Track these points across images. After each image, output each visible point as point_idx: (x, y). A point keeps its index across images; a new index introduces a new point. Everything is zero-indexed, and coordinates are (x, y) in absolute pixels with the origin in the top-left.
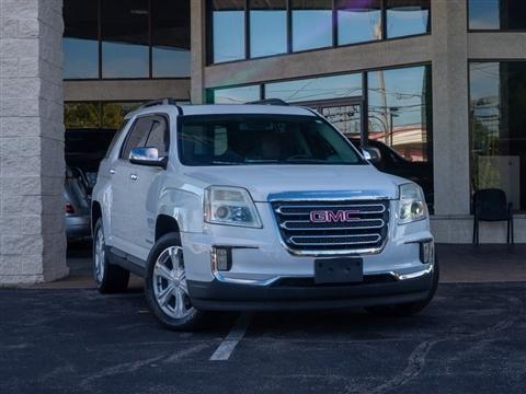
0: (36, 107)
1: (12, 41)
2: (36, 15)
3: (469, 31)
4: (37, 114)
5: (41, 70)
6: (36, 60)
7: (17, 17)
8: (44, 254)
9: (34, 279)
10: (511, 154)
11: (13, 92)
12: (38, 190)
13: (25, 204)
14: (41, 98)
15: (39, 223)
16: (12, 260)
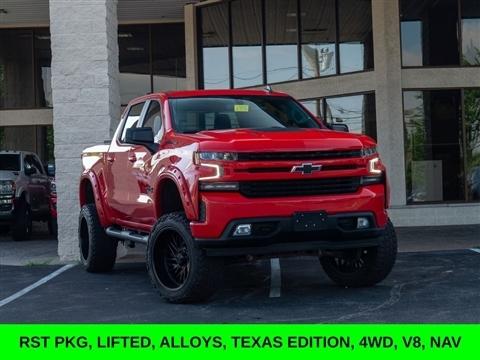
0: (108, 137)
1: (89, 90)
2: (106, 71)
3: (403, 68)
5: (111, 110)
6: (107, 103)
7: (93, 73)
10: (434, 159)
11: (91, 126)
14: (111, 130)
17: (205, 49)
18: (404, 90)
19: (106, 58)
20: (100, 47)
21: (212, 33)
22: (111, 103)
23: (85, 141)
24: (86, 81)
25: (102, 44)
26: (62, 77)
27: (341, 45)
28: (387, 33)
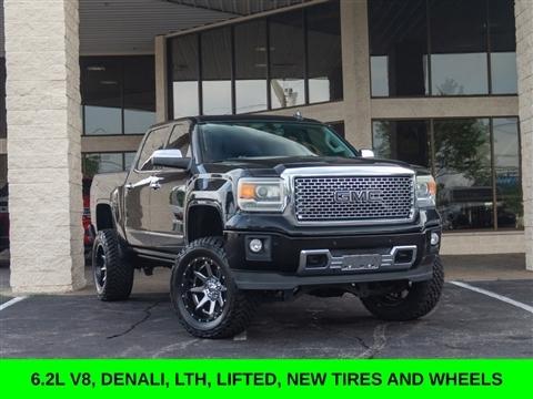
0: (66, 160)
1: (46, 111)
2: (65, 91)
3: (372, 98)
4: (66, 165)
5: (69, 133)
6: (65, 125)
7: (51, 93)
8: (72, 269)
9: (65, 288)
11: (48, 149)
12: (68, 222)
13: (58, 232)
14: (69, 154)
15: (69, 247)
16: (49, 274)
17: (175, 84)
18: (373, 120)
19: (64, 77)
20: (57, 66)
21: (182, 67)
22: (70, 125)
23: (41, 165)
24: (43, 102)
25: (59, 63)
26: (18, 97)
27: (310, 81)
28: (356, 63)
